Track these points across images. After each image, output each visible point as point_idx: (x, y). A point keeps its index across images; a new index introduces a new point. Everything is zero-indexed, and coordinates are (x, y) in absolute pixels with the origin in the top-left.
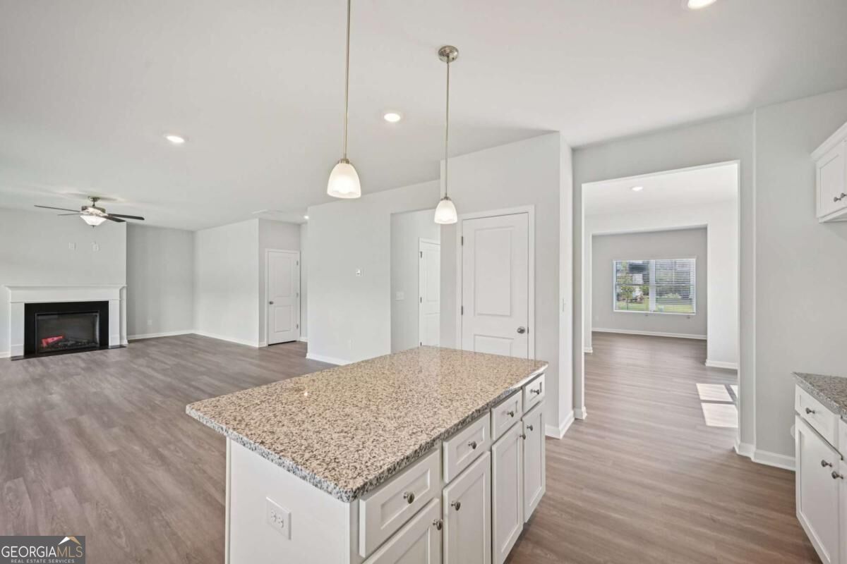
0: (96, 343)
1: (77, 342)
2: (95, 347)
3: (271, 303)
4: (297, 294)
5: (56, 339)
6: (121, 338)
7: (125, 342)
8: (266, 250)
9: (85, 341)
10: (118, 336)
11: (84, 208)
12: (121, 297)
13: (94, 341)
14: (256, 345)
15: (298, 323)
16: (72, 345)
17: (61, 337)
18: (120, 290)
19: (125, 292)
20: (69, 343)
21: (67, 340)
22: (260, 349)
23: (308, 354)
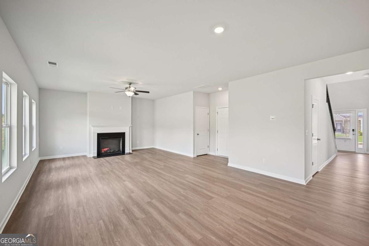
0: (121, 151)
1: (114, 151)
2: (120, 153)
3: (198, 134)
4: (208, 130)
5: (107, 149)
6: (130, 150)
7: (131, 152)
8: (196, 107)
9: (117, 150)
10: (129, 148)
11: (126, 88)
12: (129, 130)
13: (119, 150)
14: (192, 156)
15: (209, 145)
16: (113, 152)
17: (108, 148)
18: (129, 128)
19: (131, 128)
20: (112, 151)
21: (111, 150)
22: (194, 158)
23: (228, 164)
